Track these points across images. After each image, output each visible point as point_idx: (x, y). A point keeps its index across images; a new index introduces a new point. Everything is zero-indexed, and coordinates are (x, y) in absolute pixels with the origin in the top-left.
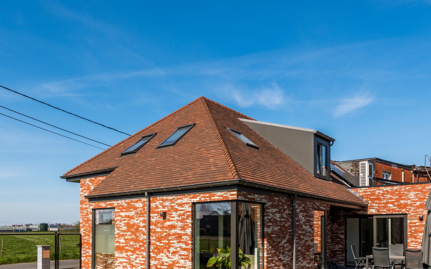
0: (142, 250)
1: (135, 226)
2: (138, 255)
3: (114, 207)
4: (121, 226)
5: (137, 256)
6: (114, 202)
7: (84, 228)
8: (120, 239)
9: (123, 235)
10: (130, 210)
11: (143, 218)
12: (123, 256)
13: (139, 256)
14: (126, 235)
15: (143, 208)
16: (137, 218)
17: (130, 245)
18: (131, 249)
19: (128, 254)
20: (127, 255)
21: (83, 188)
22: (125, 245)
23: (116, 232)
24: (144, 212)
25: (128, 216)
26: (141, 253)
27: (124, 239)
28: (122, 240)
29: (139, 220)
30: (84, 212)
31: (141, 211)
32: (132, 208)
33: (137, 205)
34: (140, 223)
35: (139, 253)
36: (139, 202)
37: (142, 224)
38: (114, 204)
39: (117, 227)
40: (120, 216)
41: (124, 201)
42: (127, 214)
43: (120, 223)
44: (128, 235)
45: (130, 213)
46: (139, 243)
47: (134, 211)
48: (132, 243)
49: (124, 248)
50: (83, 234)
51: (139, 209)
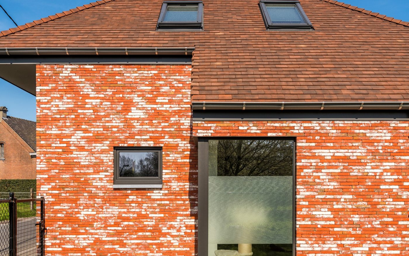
0: (391, 233)
1: (367, 180)
2: (379, 243)
3: (294, 135)
4: (317, 181)
5: (375, 246)
6: (292, 125)
7: (54, 184)
8: (316, 211)
9: (325, 202)
10: (350, 144)
11: (393, 164)
12: (325, 249)
13: (381, 245)
14: (338, 201)
15: (394, 141)
16: (373, 164)
17: (352, 223)
18: (353, 232)
19: (343, 242)
20: (342, 246)
21: (47, 85)
22: (333, 223)
23: (301, 193)
24: (396, 151)
25: (345, 159)
26: (388, 239)
27: (331, 210)
28: (324, 213)
29: (381, 168)
30: (53, 145)
31: (384, 147)
32: (357, 140)
33: (374, 134)
34: (385, 174)
35: (379, 239)
36: (381, 128)
37: (388, 177)
38: (293, 128)
39: (304, 183)
40: (314, 157)
41: (331, 125)
42: (341, 153)
43: (315, 174)
44: (342, 200)
45: (350, 151)
46: (381, 218)
47: (363, 146)
48: (356, 218)
49: (331, 229)
50: (48, 199)
51: (381, 144)
